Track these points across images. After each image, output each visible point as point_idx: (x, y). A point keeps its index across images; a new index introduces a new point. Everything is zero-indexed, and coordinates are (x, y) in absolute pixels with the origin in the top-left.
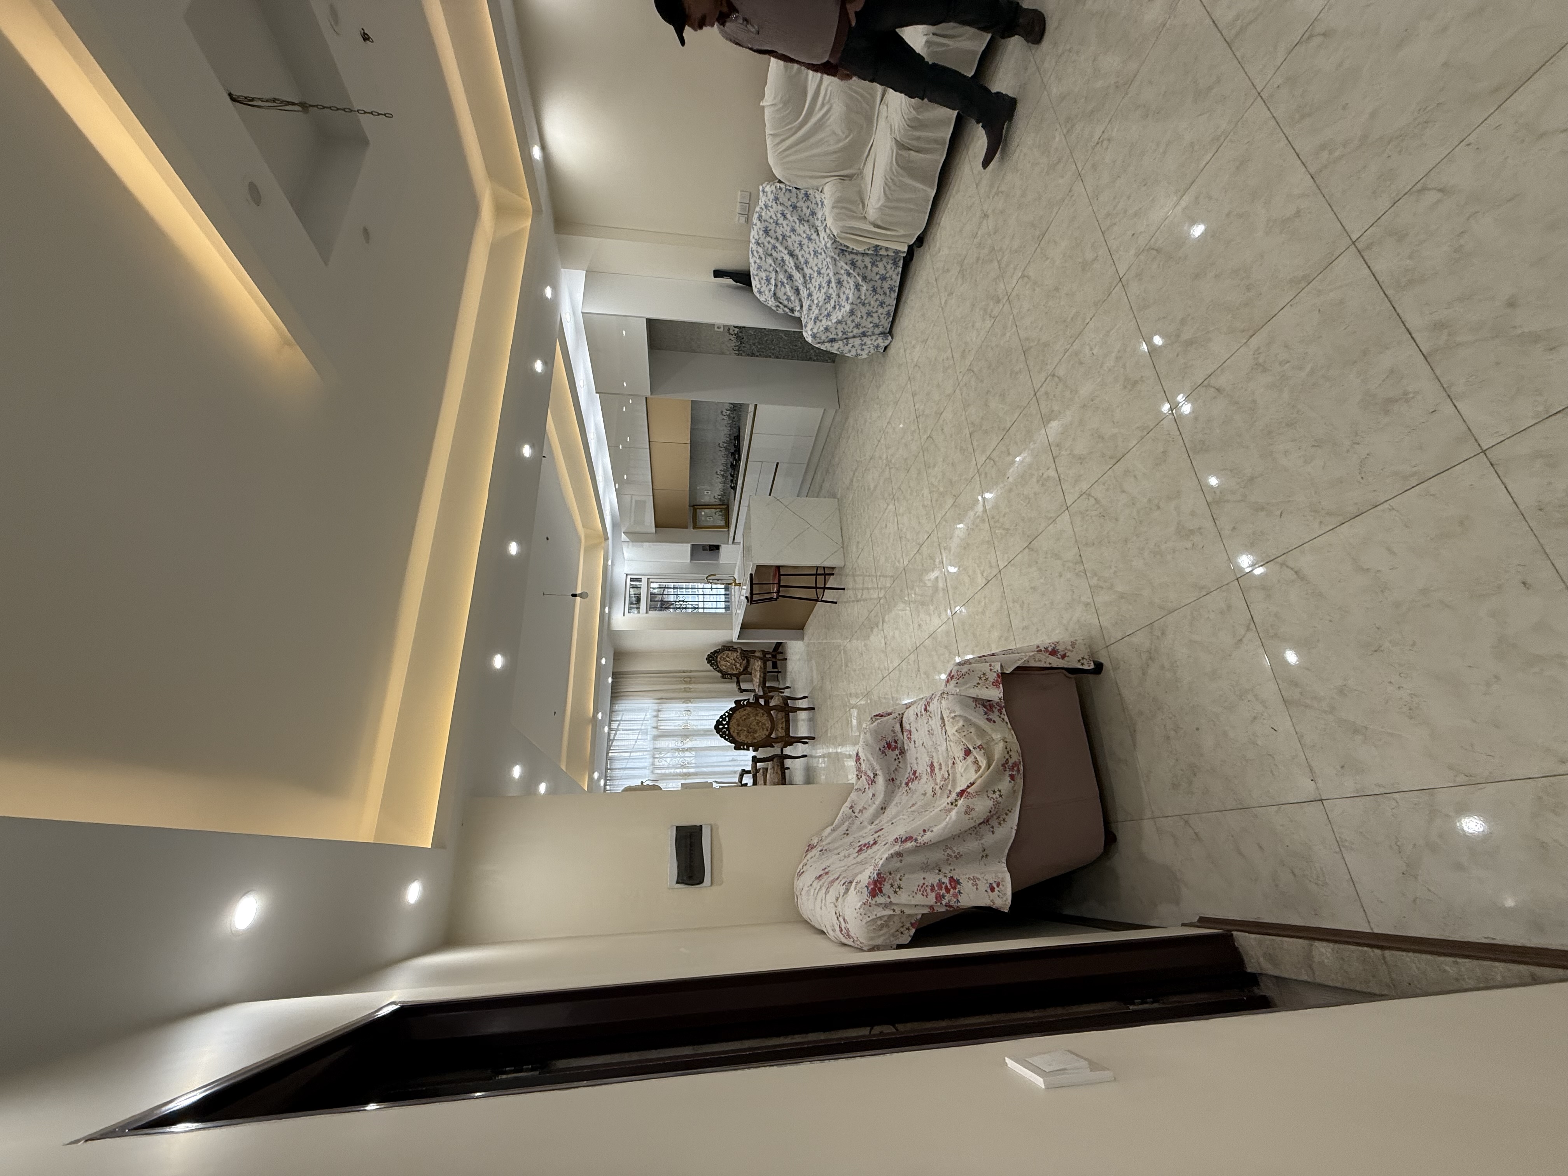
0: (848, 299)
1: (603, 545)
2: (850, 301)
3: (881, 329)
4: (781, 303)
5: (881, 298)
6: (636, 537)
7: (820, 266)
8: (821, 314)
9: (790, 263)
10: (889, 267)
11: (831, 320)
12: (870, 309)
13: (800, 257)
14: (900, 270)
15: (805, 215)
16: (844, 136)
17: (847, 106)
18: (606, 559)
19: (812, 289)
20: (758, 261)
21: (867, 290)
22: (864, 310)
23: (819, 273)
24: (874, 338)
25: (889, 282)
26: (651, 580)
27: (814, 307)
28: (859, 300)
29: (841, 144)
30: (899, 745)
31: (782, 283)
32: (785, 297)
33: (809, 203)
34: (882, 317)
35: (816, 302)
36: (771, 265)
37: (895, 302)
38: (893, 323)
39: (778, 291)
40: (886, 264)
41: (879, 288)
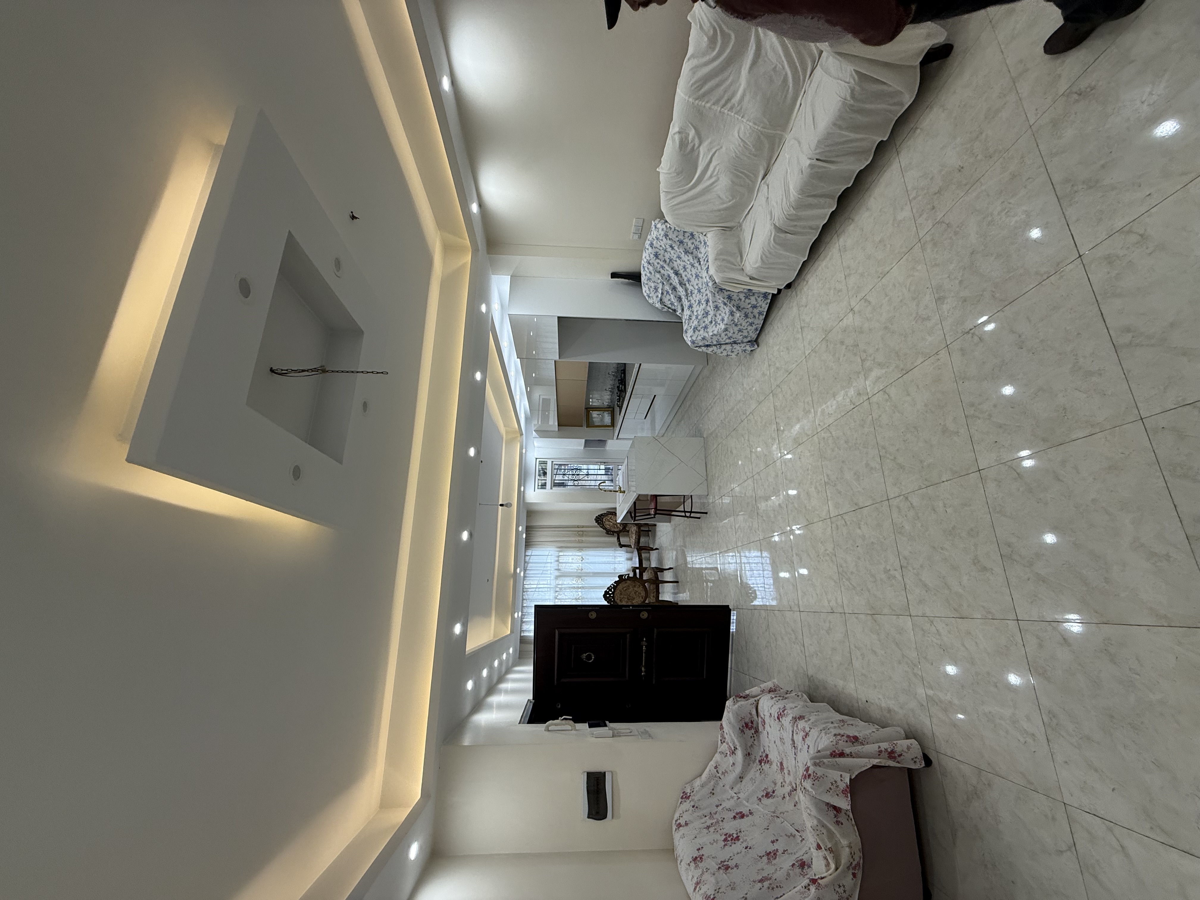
0: (723, 320)
1: (519, 438)
2: (725, 322)
3: (749, 339)
4: (665, 306)
5: (750, 321)
6: (543, 433)
7: (700, 285)
8: (699, 325)
9: (675, 280)
10: (759, 299)
11: (708, 332)
12: (742, 327)
13: (683, 276)
14: (769, 301)
15: (690, 248)
16: (728, 200)
17: (733, 182)
18: (521, 449)
19: (693, 302)
20: (648, 275)
21: (740, 317)
22: (736, 329)
23: (699, 291)
24: (743, 345)
25: (759, 309)
26: (554, 463)
27: (694, 318)
28: (733, 322)
29: (725, 206)
30: (755, 726)
31: (668, 292)
32: (670, 302)
33: (694, 241)
34: (751, 332)
35: (695, 314)
36: (658, 279)
37: (762, 322)
38: (759, 335)
39: (664, 298)
40: (757, 298)
41: (750, 314)
